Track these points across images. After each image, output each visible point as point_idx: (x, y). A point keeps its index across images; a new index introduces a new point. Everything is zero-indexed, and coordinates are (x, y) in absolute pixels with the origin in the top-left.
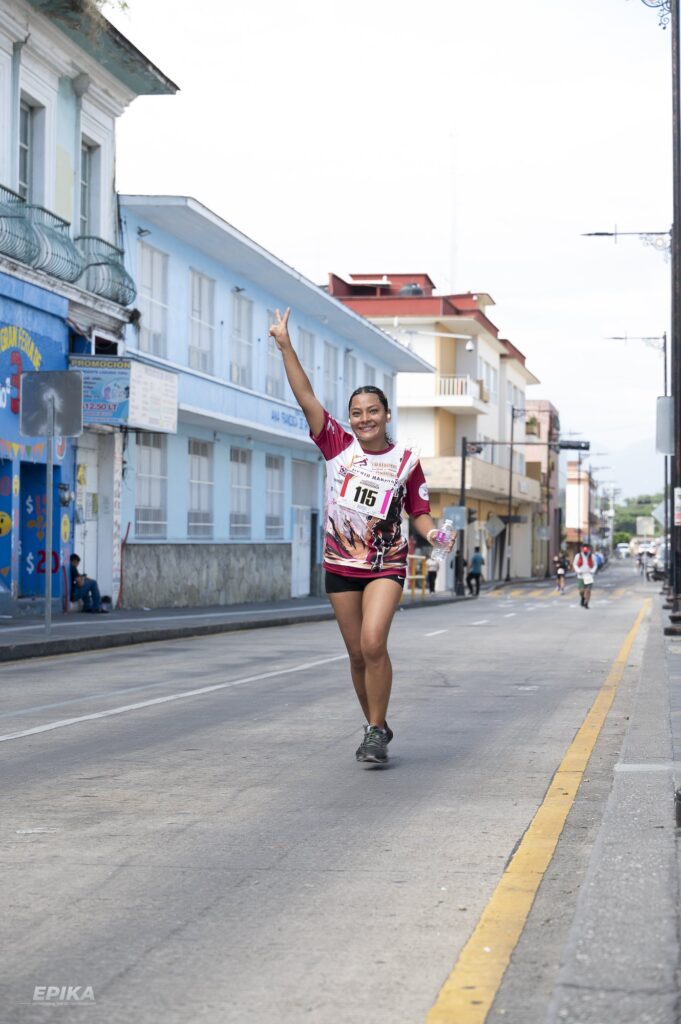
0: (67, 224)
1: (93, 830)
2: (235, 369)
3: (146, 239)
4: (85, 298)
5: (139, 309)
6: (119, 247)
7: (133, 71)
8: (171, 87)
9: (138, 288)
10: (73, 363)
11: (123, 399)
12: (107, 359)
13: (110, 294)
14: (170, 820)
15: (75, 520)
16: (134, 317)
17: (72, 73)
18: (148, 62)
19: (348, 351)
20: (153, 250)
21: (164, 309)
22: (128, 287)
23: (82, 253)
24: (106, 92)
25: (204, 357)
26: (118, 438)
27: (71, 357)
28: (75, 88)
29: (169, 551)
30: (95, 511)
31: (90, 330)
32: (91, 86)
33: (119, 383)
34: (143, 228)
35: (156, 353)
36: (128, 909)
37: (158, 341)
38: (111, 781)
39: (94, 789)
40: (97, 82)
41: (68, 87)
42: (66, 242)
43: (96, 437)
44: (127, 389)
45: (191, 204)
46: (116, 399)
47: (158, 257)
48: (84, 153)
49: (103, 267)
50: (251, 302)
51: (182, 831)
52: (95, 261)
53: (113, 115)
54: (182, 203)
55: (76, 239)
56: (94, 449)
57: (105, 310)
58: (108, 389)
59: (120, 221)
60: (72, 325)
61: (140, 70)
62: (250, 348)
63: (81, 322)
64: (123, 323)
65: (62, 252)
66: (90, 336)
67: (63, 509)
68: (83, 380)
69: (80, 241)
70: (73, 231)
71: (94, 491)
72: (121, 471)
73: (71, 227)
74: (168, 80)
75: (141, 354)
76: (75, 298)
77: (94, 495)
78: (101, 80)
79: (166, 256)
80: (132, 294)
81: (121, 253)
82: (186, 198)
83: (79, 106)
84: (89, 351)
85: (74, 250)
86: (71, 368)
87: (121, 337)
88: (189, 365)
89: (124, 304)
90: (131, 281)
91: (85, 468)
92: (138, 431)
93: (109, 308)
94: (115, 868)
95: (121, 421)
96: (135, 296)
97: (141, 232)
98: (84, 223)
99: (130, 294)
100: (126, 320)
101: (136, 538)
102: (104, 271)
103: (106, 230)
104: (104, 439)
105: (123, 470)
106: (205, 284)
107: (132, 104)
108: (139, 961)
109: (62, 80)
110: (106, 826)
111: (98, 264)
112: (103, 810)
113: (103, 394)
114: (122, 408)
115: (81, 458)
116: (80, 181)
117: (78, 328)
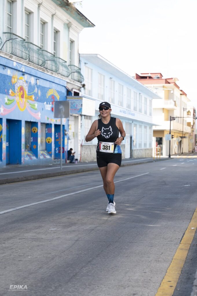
0: (66, 62)
1: (69, 229)
2: (110, 99)
3: (87, 65)
4: (71, 81)
5: (85, 84)
6: (80, 68)
7: (83, 21)
8: (93, 25)
9: (84, 79)
10: (68, 98)
11: (81, 107)
12: (76, 97)
13: (77, 80)
14: (90, 226)
15: (69, 139)
16: (84, 86)
17: (67, 22)
18: (87, 19)
19: (140, 94)
20: (88, 68)
21: (91, 84)
22: (82, 78)
23: (70, 69)
24: (76, 27)
25: (102, 96)
26: (80, 117)
27: (67, 97)
28: (68, 26)
29: (93, 147)
30: (74, 136)
31: (72, 89)
32: (72, 25)
33: (80, 103)
34: (86, 63)
35: (90, 95)
36: (77, 254)
37: (90, 92)
38: (75, 214)
39: (70, 216)
40: (74, 24)
41: (66, 26)
42: (66, 67)
43: (74, 117)
44: (82, 105)
45: (98, 56)
46: (79, 108)
47: (90, 70)
48: (70, 43)
49: (76, 73)
50: (114, 81)
51: (93, 230)
52: (73, 72)
53: (78, 33)
54: (96, 55)
55: (68, 66)
56: (73, 120)
57: (76, 84)
58: (77, 105)
59: (80, 61)
60: (67, 88)
61: (85, 21)
62: (114, 93)
63: (70, 87)
64: (81, 87)
65: (64, 69)
66: (72, 91)
67: (65, 136)
68: (70, 103)
69: (69, 66)
70: (67, 64)
71: (74, 131)
72: (80, 126)
73: (67, 63)
74: (92, 23)
75: (85, 95)
76: (68, 81)
77: (73, 132)
78: (75, 23)
79: (92, 70)
80: (83, 80)
81: (80, 69)
82: (97, 54)
83: (69, 31)
84: (72, 95)
85: (68, 69)
86: (67, 100)
87: (80, 91)
88: (98, 98)
89: (81, 82)
90: (83, 76)
91: (71, 125)
92: (85, 116)
93: (77, 84)
94: (74, 241)
95: (80, 113)
96: (84, 81)
97: (85, 63)
98: (70, 61)
99: (82, 80)
100: (82, 87)
101: (85, 143)
102: (76, 74)
103: (76, 63)
104: (76, 118)
105: (81, 126)
106: (102, 77)
107: (83, 30)
108: (79, 271)
109: (64, 24)
110: (73, 228)
111: (74, 72)
112: (72, 223)
113: (76, 106)
114: (80, 110)
115: (70, 123)
116: (69, 50)
117: (69, 89)
